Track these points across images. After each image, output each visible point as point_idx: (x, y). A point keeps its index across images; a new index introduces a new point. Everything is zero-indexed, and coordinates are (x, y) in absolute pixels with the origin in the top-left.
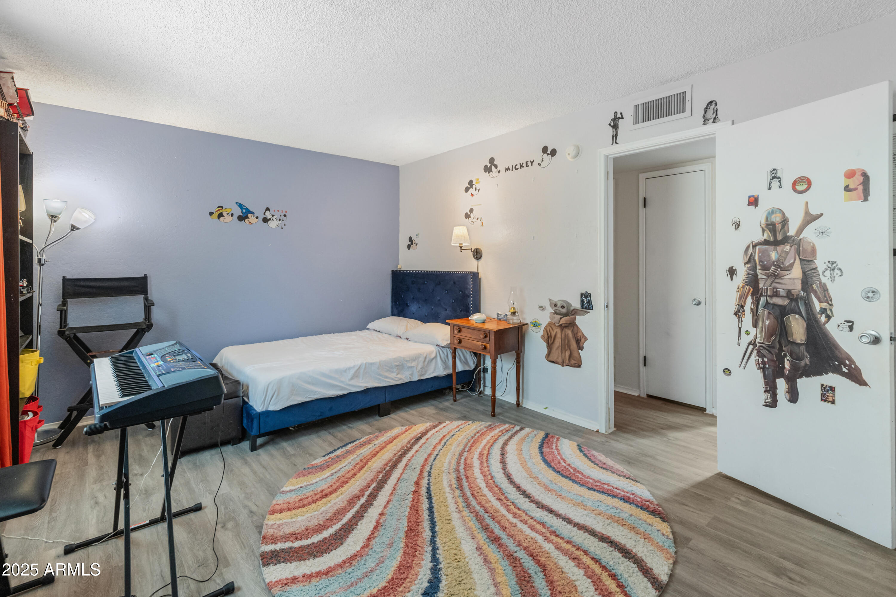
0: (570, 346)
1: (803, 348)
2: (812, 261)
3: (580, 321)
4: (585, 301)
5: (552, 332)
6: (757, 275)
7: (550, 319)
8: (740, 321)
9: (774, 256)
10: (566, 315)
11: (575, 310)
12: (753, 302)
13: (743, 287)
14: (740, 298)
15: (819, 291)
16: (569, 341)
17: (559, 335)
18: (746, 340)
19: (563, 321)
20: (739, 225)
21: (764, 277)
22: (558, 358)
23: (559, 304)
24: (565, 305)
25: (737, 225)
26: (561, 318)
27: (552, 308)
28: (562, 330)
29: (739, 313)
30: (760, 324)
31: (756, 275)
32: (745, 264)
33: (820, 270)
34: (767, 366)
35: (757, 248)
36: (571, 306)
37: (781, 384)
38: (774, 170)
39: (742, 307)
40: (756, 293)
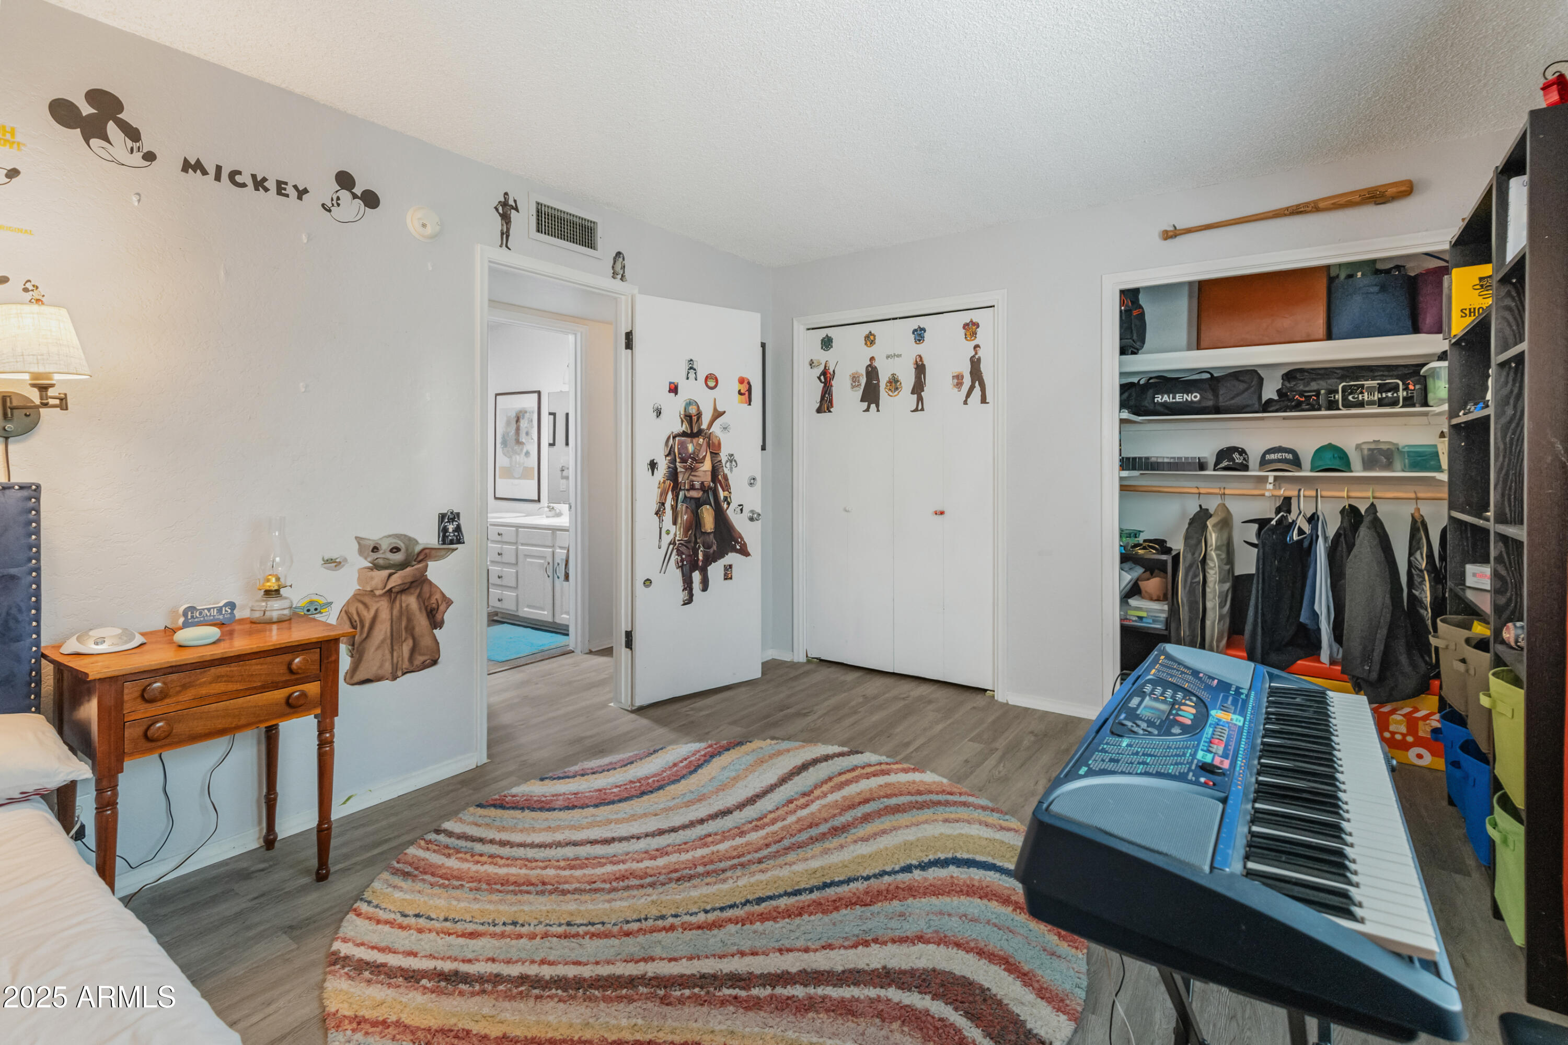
0: (413, 628)
1: (712, 536)
2: (718, 454)
3: (436, 572)
4: (451, 527)
5: (364, 613)
6: (677, 469)
7: (359, 584)
8: (661, 521)
9: (691, 448)
10: (403, 566)
11: (427, 551)
12: (673, 498)
13: (664, 482)
14: (661, 495)
15: (723, 481)
16: (409, 620)
17: (385, 615)
18: (667, 539)
19: (397, 580)
20: (660, 413)
21: (683, 470)
22: (381, 666)
23: (385, 546)
24: (401, 545)
25: (659, 413)
26: (390, 575)
27: (366, 558)
28: (392, 602)
29: (659, 513)
30: (679, 521)
31: (675, 469)
32: (666, 456)
33: (724, 462)
34: (685, 563)
35: (677, 439)
36: (417, 543)
37: (696, 576)
38: (691, 360)
39: (663, 504)
40: (676, 488)
